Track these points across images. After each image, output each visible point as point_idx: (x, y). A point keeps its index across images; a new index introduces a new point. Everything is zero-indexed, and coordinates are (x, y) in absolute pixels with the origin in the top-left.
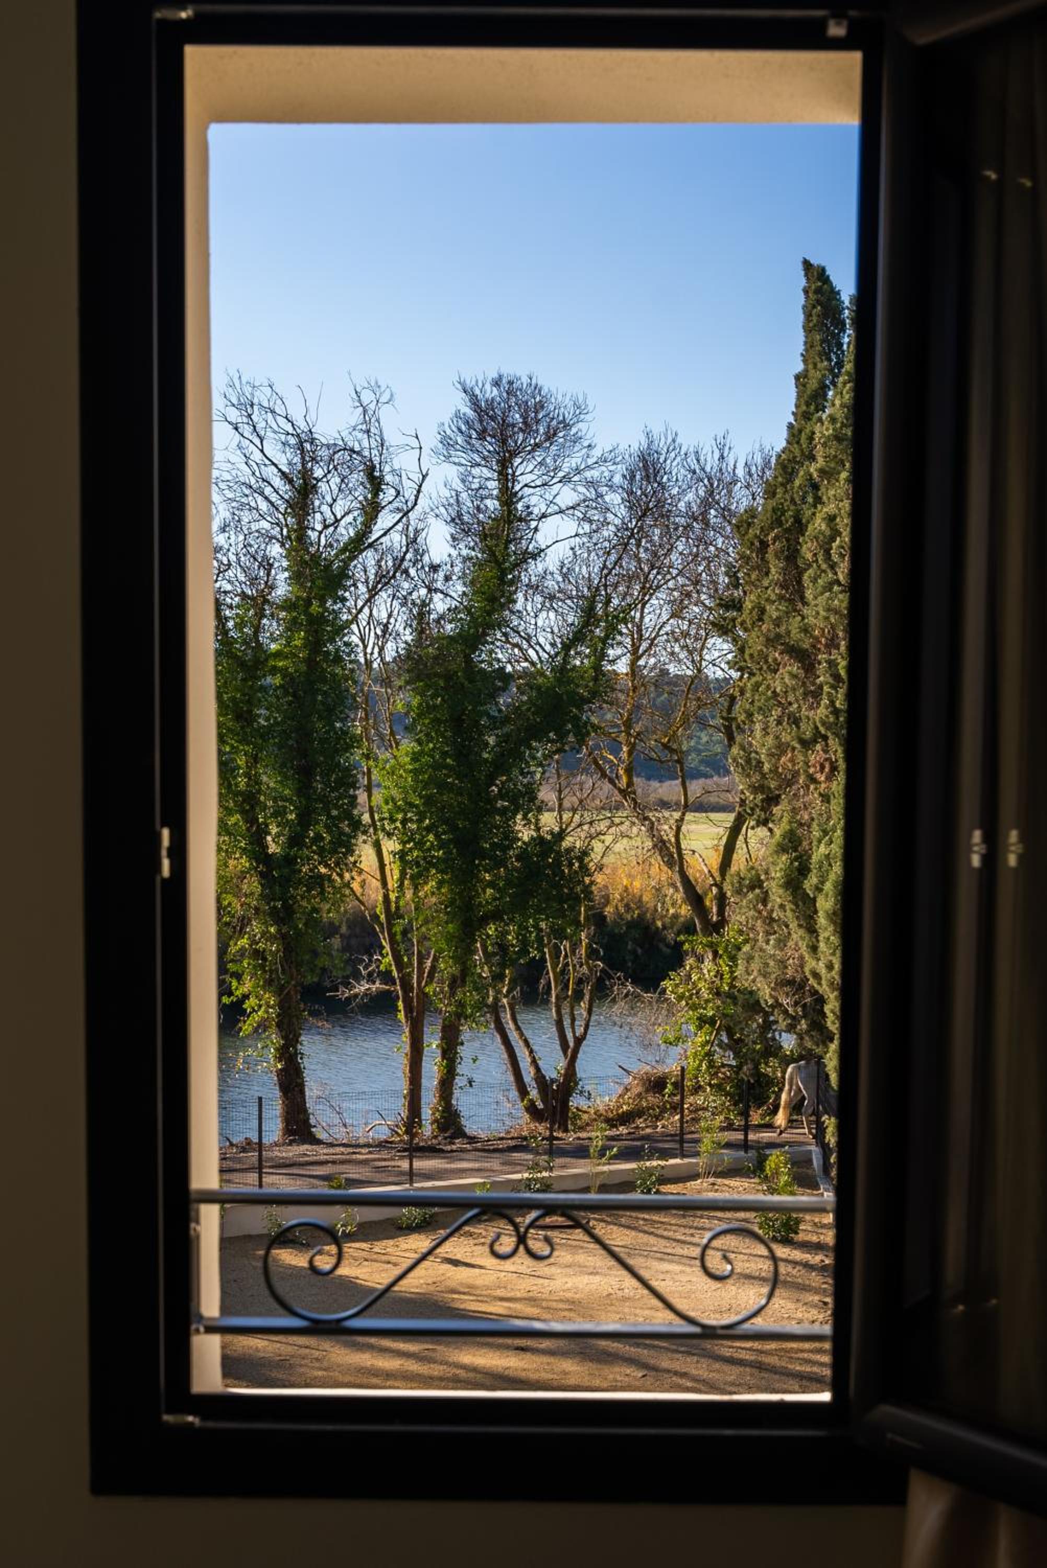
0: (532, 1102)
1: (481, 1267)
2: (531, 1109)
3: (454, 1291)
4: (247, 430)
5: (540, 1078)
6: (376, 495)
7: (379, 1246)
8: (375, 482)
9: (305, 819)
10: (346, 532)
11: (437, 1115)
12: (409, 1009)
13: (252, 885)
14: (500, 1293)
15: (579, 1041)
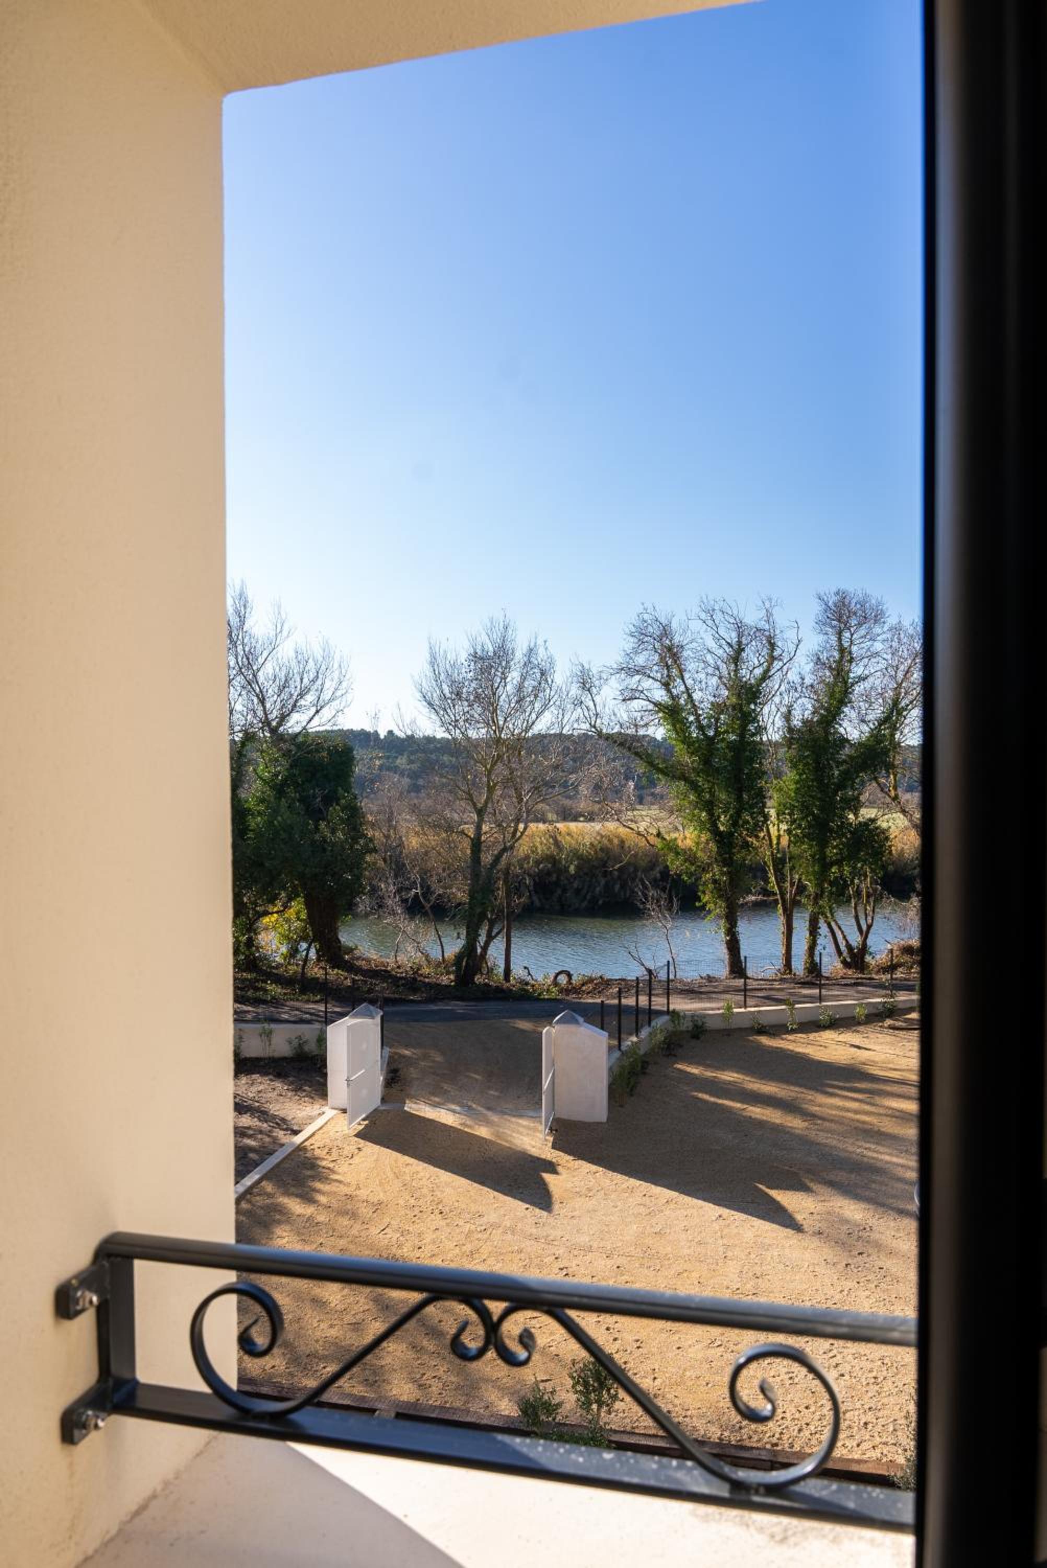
0: (845, 959)
1: (874, 1051)
2: (846, 964)
3: (864, 1064)
4: (710, 623)
5: (849, 946)
6: (772, 652)
7: (812, 1036)
8: (772, 646)
9: (738, 814)
10: (758, 672)
11: (808, 965)
12: (785, 910)
13: (712, 846)
14: (891, 1066)
15: (869, 927)
